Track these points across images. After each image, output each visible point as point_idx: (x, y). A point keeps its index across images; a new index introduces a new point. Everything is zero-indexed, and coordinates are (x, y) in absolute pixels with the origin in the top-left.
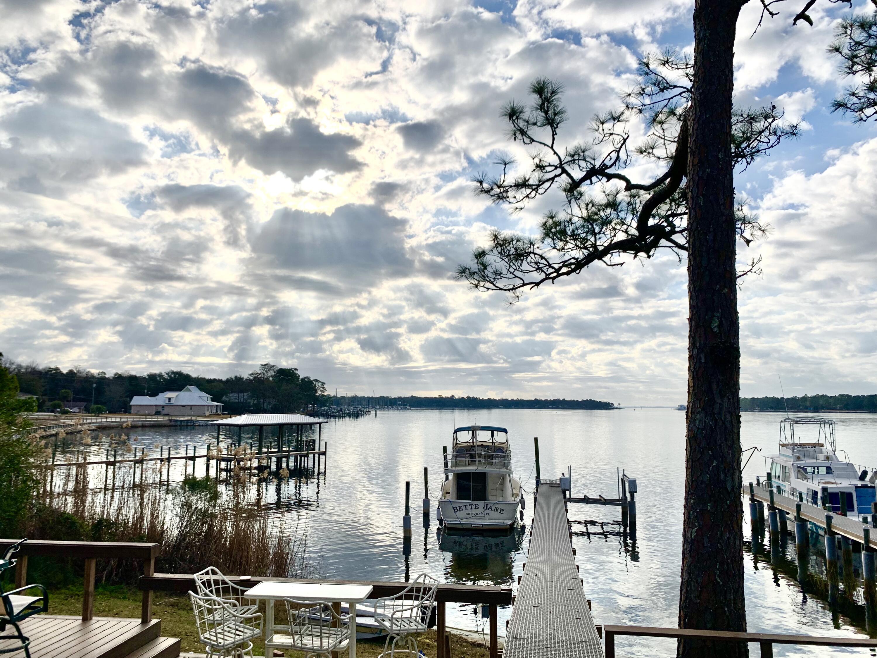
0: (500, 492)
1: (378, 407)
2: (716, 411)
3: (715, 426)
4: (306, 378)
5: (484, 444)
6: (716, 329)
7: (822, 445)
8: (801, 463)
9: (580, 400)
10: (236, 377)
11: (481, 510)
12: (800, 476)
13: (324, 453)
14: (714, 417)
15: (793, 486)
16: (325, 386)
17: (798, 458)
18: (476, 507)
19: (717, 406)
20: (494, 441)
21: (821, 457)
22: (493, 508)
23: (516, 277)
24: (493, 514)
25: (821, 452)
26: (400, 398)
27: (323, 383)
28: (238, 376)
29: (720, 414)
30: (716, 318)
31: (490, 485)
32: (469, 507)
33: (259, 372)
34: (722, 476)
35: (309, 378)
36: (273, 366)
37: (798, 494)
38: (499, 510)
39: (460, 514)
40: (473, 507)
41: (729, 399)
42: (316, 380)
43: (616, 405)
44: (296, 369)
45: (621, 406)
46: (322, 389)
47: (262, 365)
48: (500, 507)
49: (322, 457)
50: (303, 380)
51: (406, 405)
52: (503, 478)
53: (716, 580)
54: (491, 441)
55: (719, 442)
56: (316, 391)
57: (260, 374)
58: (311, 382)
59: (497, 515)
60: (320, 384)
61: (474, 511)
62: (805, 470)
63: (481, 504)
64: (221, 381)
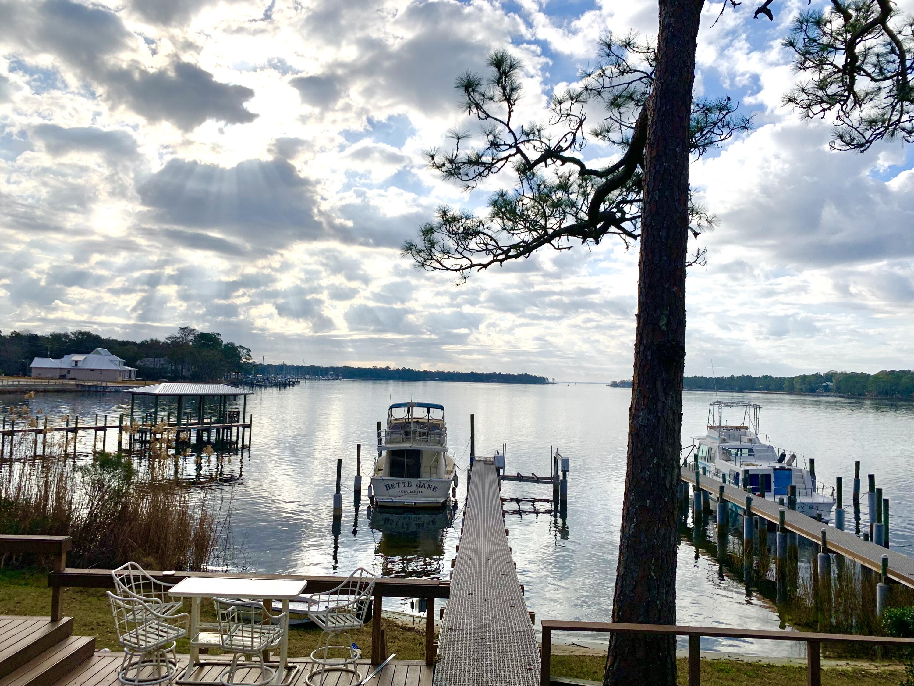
0: (433, 470)
1: (307, 377)
2: (660, 409)
3: (658, 424)
4: (229, 344)
5: (420, 420)
6: (664, 327)
7: (747, 428)
8: (726, 445)
9: (516, 374)
10: (152, 340)
11: (414, 487)
12: (724, 458)
13: (249, 426)
15: (717, 467)
16: (250, 353)
17: (724, 440)
18: (409, 485)
19: (660, 404)
20: (430, 418)
21: (745, 439)
22: (426, 486)
23: (464, 257)
24: (425, 491)
25: (745, 434)
26: (332, 369)
27: (249, 350)
28: (154, 339)
29: (662, 412)
30: (664, 316)
31: (425, 462)
32: (401, 485)
33: (178, 336)
34: (662, 473)
35: (233, 344)
36: (193, 330)
37: (721, 475)
38: (432, 488)
39: (392, 491)
40: (406, 485)
41: (672, 397)
42: (241, 347)
43: (550, 380)
44: (218, 334)
45: (555, 381)
46: (247, 356)
47: (181, 329)
48: (433, 484)
49: (247, 430)
50: (226, 346)
51: (338, 376)
52: (438, 456)
53: (650, 574)
54: (427, 417)
55: (660, 440)
56: (240, 358)
57: (179, 338)
58: (235, 349)
59: (430, 492)
60: (245, 351)
61: (407, 489)
62: (729, 452)
63: (414, 481)
64: (135, 344)
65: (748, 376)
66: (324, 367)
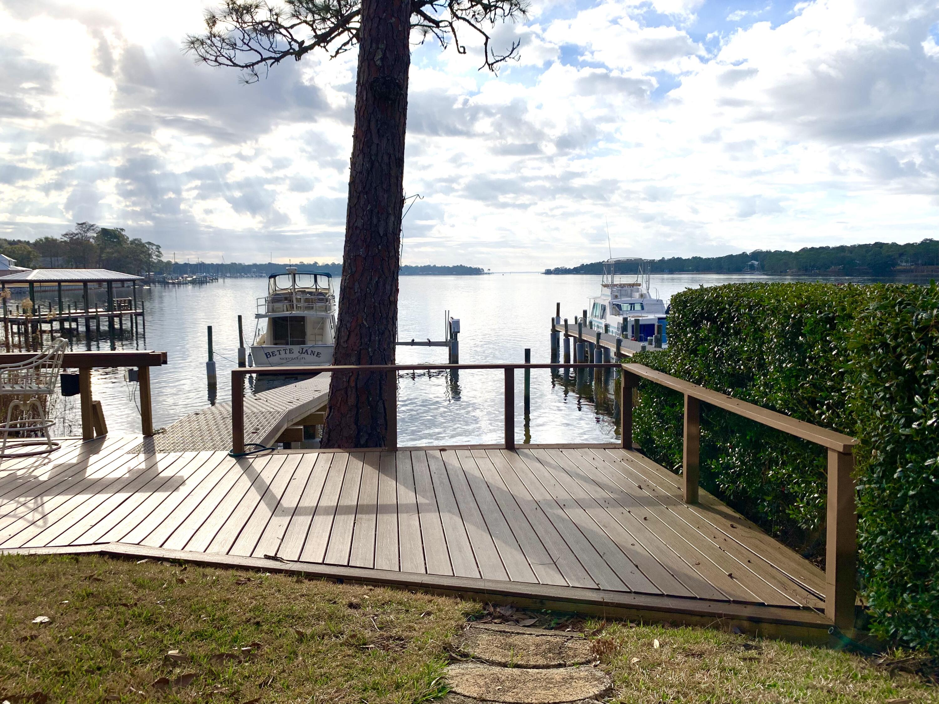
0: (318, 337)
1: (228, 275)
2: (374, 152)
4: (135, 240)
5: (307, 290)
6: (379, 63)
7: (640, 285)
10: (47, 239)
11: (296, 354)
12: (614, 312)
13: (142, 314)
14: (371, 158)
15: (608, 322)
16: (160, 250)
17: (616, 297)
18: (291, 351)
19: (374, 147)
20: (318, 287)
21: (637, 295)
22: (309, 352)
23: (252, 49)
24: (309, 358)
25: (638, 291)
26: (255, 266)
27: (158, 247)
28: (49, 236)
29: (377, 155)
30: (379, 51)
31: (309, 330)
32: (282, 352)
33: (76, 232)
34: (375, 221)
35: (139, 240)
36: (92, 226)
38: (316, 354)
39: (272, 359)
40: (288, 352)
41: (388, 140)
42: (149, 243)
43: (486, 271)
44: (122, 230)
45: (490, 272)
46: (157, 253)
47: (79, 224)
48: (316, 350)
50: (133, 242)
51: (262, 273)
52: (323, 323)
53: (363, 323)
54: (314, 287)
55: (374, 185)
56: (150, 255)
57: (77, 234)
58: (143, 245)
59: (314, 358)
60: (154, 247)
61: (288, 355)
62: (619, 306)
63: (296, 348)
64: (28, 243)
65: (678, 258)
66: (247, 264)
